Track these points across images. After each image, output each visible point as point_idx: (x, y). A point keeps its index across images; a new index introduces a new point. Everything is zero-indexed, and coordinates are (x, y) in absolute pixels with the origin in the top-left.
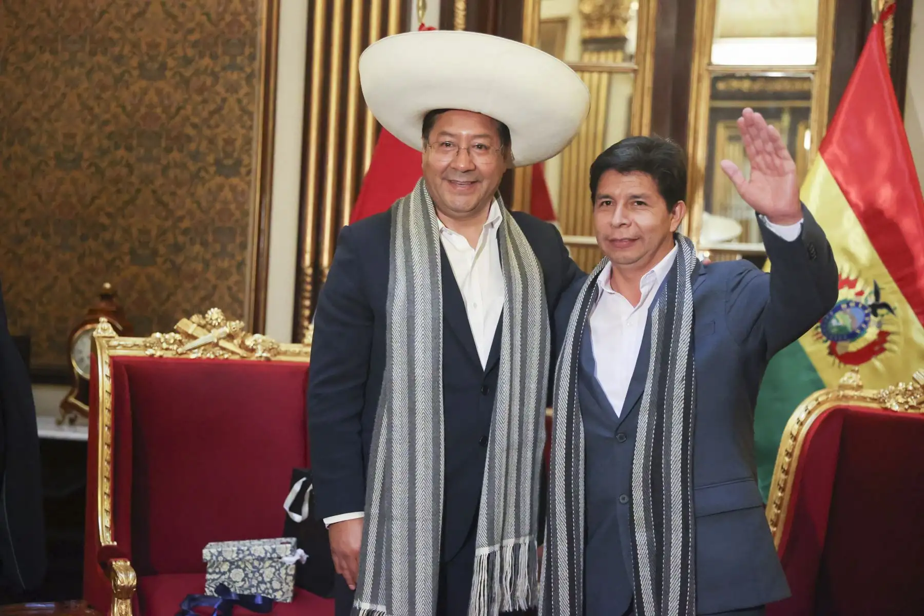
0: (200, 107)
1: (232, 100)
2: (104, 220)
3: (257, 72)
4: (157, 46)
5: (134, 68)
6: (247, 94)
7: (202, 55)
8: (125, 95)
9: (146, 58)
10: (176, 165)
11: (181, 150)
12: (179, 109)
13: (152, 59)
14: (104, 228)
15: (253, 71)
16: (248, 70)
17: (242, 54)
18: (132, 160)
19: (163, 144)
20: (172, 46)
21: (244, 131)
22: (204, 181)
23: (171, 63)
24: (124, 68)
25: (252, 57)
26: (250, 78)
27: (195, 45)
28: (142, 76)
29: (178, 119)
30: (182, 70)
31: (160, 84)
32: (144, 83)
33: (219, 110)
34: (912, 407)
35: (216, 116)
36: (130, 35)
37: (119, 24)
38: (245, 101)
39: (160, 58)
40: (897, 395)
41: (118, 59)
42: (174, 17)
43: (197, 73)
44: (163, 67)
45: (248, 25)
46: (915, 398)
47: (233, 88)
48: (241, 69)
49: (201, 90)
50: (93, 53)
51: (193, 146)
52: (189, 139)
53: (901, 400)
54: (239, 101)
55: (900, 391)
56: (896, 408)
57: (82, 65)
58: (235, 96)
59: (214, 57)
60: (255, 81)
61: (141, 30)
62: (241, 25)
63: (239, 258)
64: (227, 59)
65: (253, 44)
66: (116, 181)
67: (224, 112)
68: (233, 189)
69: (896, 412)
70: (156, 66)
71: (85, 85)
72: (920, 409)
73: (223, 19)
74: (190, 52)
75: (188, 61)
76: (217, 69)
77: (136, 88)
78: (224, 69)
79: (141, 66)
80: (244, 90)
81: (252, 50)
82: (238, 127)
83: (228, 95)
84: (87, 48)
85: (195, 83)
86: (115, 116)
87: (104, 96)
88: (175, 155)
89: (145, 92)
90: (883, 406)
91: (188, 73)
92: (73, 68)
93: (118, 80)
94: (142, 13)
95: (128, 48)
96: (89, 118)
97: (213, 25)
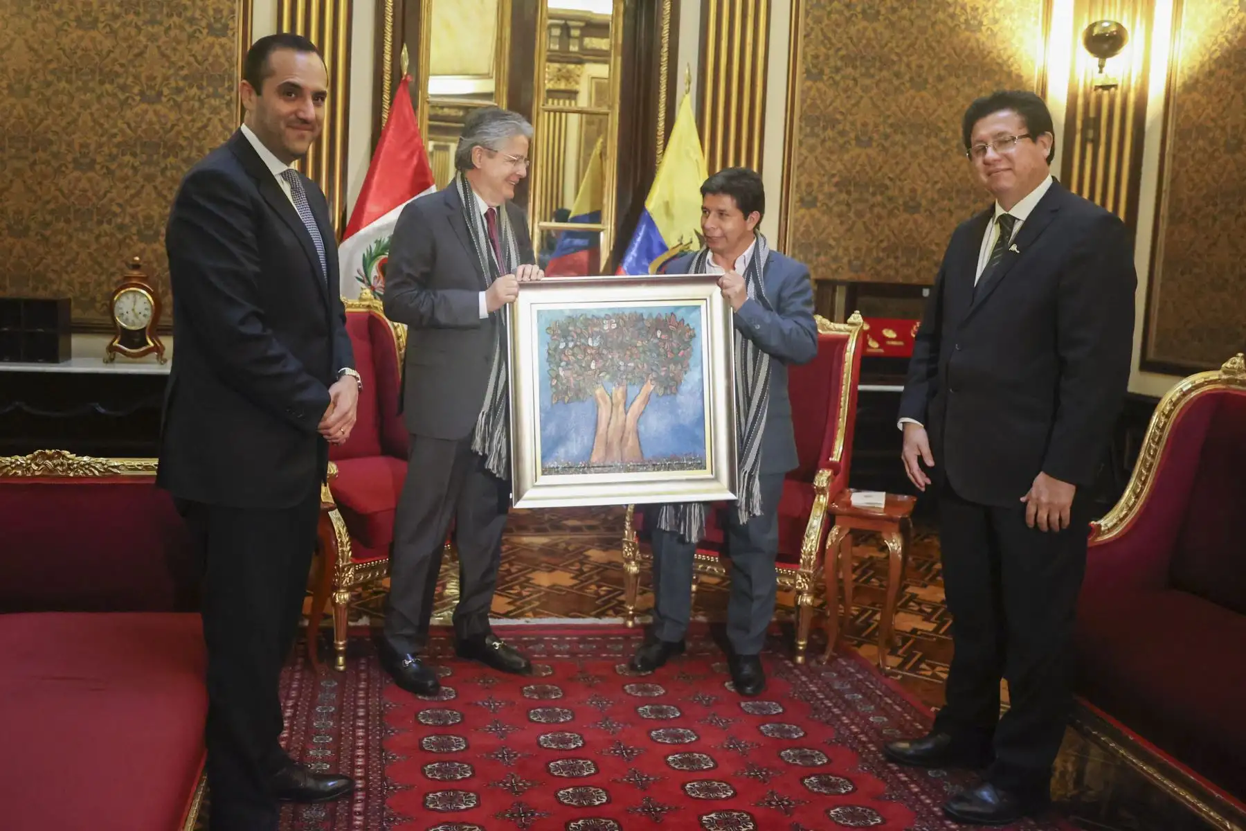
0: (190, 125)
1: (216, 120)
2: (116, 209)
3: (234, 100)
4: (155, 78)
5: (137, 95)
6: (227, 116)
7: (191, 86)
8: (130, 115)
9: (145, 87)
10: (173, 168)
11: (176, 156)
12: (173, 126)
13: (150, 88)
14: (115, 215)
16: (228, 98)
17: (223, 85)
18: (137, 164)
19: (162, 152)
20: (166, 78)
23: (166, 91)
24: (128, 95)
25: (231, 88)
26: (228, 104)
27: (185, 78)
28: (142, 101)
29: (173, 133)
30: (175, 97)
31: (158, 107)
32: (144, 106)
33: (205, 127)
35: (203, 131)
36: (132, 70)
37: (122, 61)
38: (226, 121)
39: (157, 88)
41: (123, 88)
42: (168, 57)
43: (187, 99)
44: (160, 94)
45: (227, 65)
47: (215, 111)
48: (222, 97)
49: (190, 112)
50: (102, 83)
52: (182, 148)
54: (221, 121)
57: (93, 91)
58: (218, 117)
59: (200, 88)
60: (233, 106)
61: (141, 66)
62: (222, 65)
64: (211, 90)
65: (231, 79)
66: (124, 179)
67: (210, 128)
70: (154, 93)
71: (95, 107)
73: (207, 59)
74: (181, 84)
75: (179, 90)
76: (203, 96)
77: (138, 109)
78: (208, 96)
79: (142, 93)
81: (230, 83)
83: (212, 116)
84: (98, 78)
85: (185, 106)
86: (122, 131)
87: (112, 115)
88: (171, 160)
89: (145, 112)
91: (179, 99)
92: (85, 94)
93: (124, 103)
94: (140, 54)
95: (130, 79)
96: (100, 131)
97: (199, 64)
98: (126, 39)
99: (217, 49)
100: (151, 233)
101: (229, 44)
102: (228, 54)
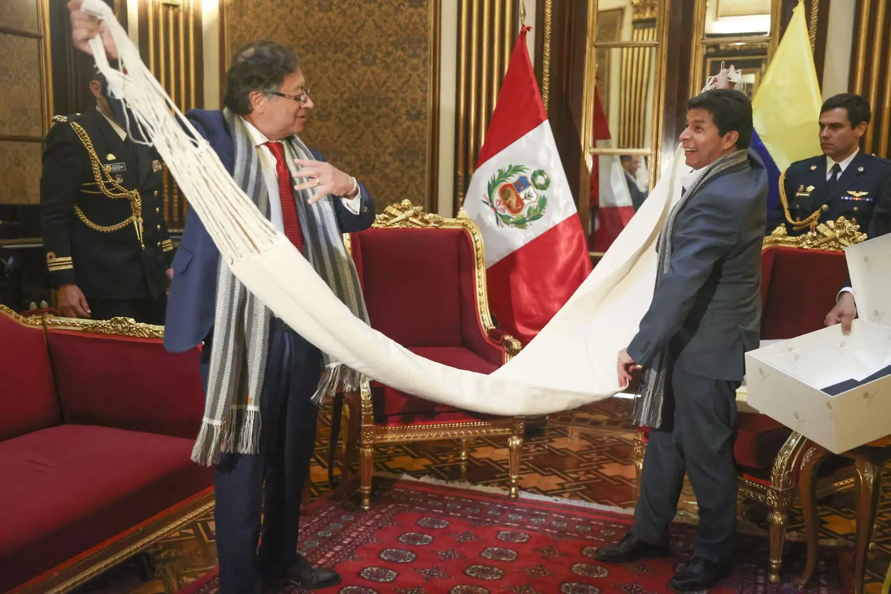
0: (397, 80)
1: (415, 74)
3: (429, 58)
4: (371, 45)
5: (359, 60)
6: (423, 71)
7: (397, 49)
8: (354, 76)
9: (365, 53)
10: (384, 115)
11: (386, 106)
12: (384, 82)
13: (369, 53)
15: (426, 57)
16: (423, 57)
17: (419, 47)
18: (359, 114)
19: (377, 103)
20: (379, 45)
21: (422, 94)
22: (400, 124)
23: (379, 55)
24: (353, 60)
25: (426, 49)
26: (425, 62)
27: (392, 44)
28: (363, 64)
29: (384, 89)
30: (385, 59)
31: (374, 68)
32: (364, 68)
33: (407, 82)
34: (815, 246)
35: (406, 86)
36: (356, 40)
37: (349, 34)
38: (422, 75)
39: (373, 53)
40: (807, 239)
41: (350, 55)
42: (381, 28)
43: (394, 60)
44: (375, 57)
45: (423, 30)
46: (817, 241)
47: (415, 68)
48: (419, 56)
49: (397, 71)
50: (335, 52)
51: (393, 104)
52: (391, 100)
53: (809, 242)
54: (419, 76)
55: (809, 237)
56: (806, 247)
57: (330, 59)
58: (416, 73)
59: (404, 50)
60: (428, 63)
61: (362, 37)
62: (419, 30)
63: (421, 169)
64: (411, 51)
65: (426, 41)
66: (350, 126)
67: (411, 83)
68: (417, 128)
69: (807, 249)
70: (371, 57)
71: (331, 71)
72: (820, 247)
73: (408, 27)
74: (390, 48)
75: (389, 54)
76: (406, 57)
77: (360, 71)
78: (410, 57)
79: (363, 58)
80: (421, 69)
81: (425, 45)
82: (418, 91)
83: (412, 73)
84: (333, 50)
85: (393, 66)
86: (349, 89)
87: (343, 76)
88: (383, 110)
89: (365, 73)
90: (798, 246)
91: (389, 60)
92: (325, 61)
93: (350, 67)
94: (362, 27)
95: (355, 47)
96: (335, 90)
97: (403, 31)
98: (352, 16)
99: (416, 18)
100: (370, 167)
101: (425, 13)
102: (424, 21)
